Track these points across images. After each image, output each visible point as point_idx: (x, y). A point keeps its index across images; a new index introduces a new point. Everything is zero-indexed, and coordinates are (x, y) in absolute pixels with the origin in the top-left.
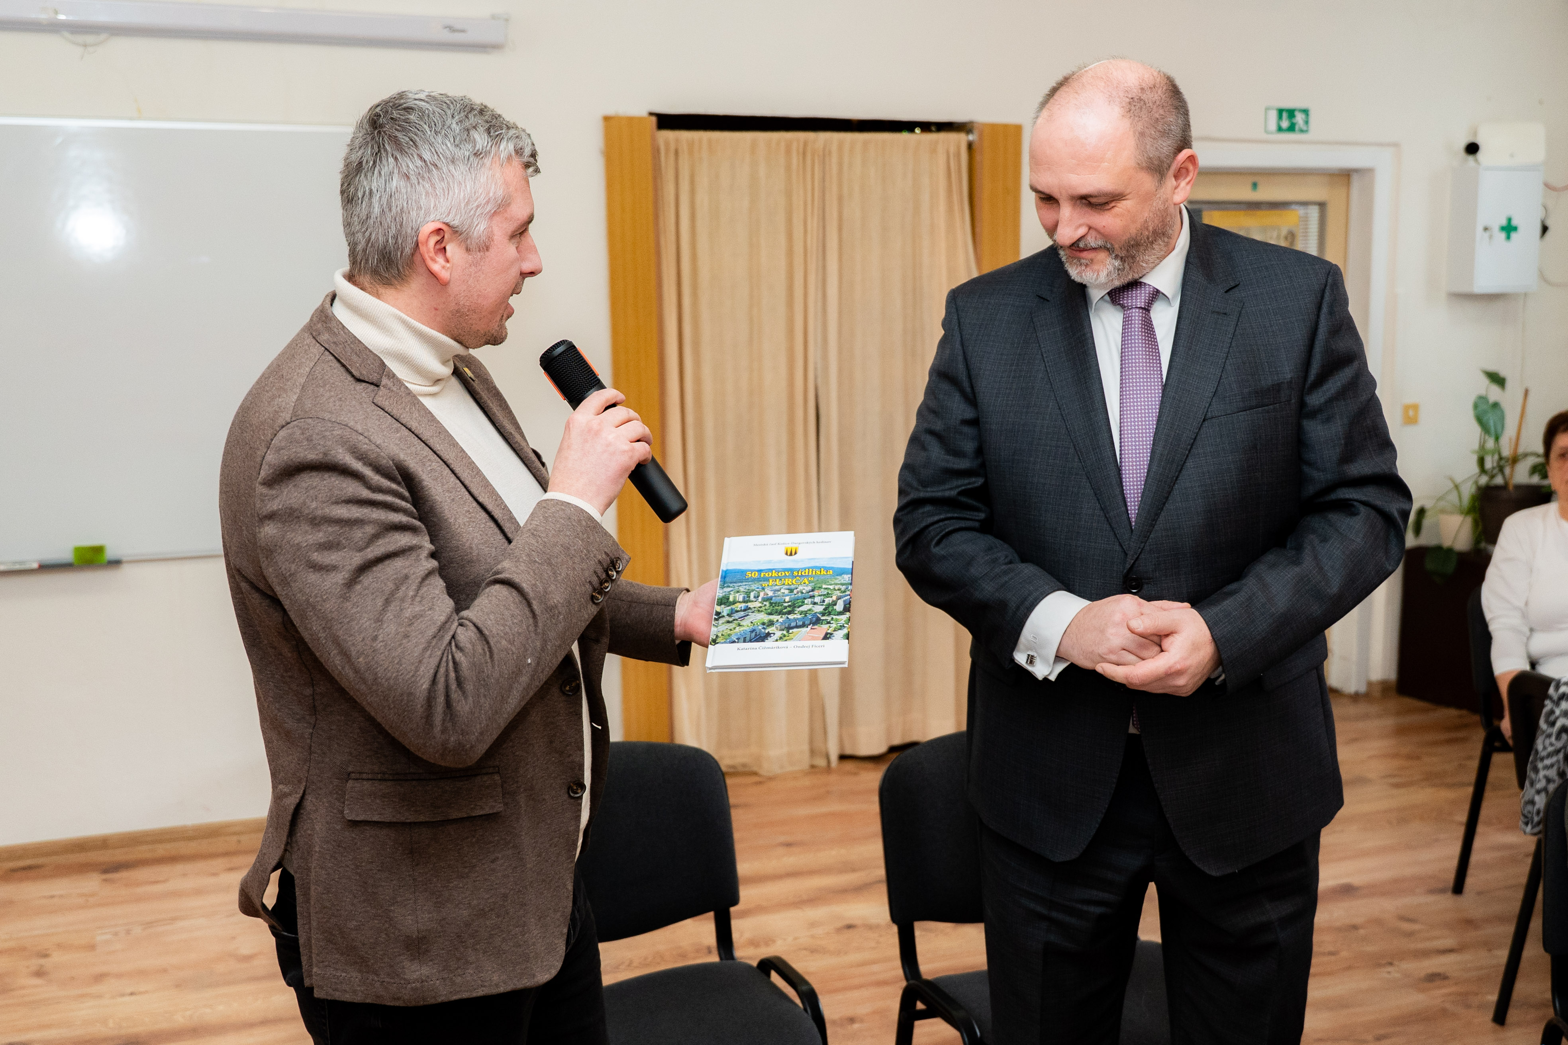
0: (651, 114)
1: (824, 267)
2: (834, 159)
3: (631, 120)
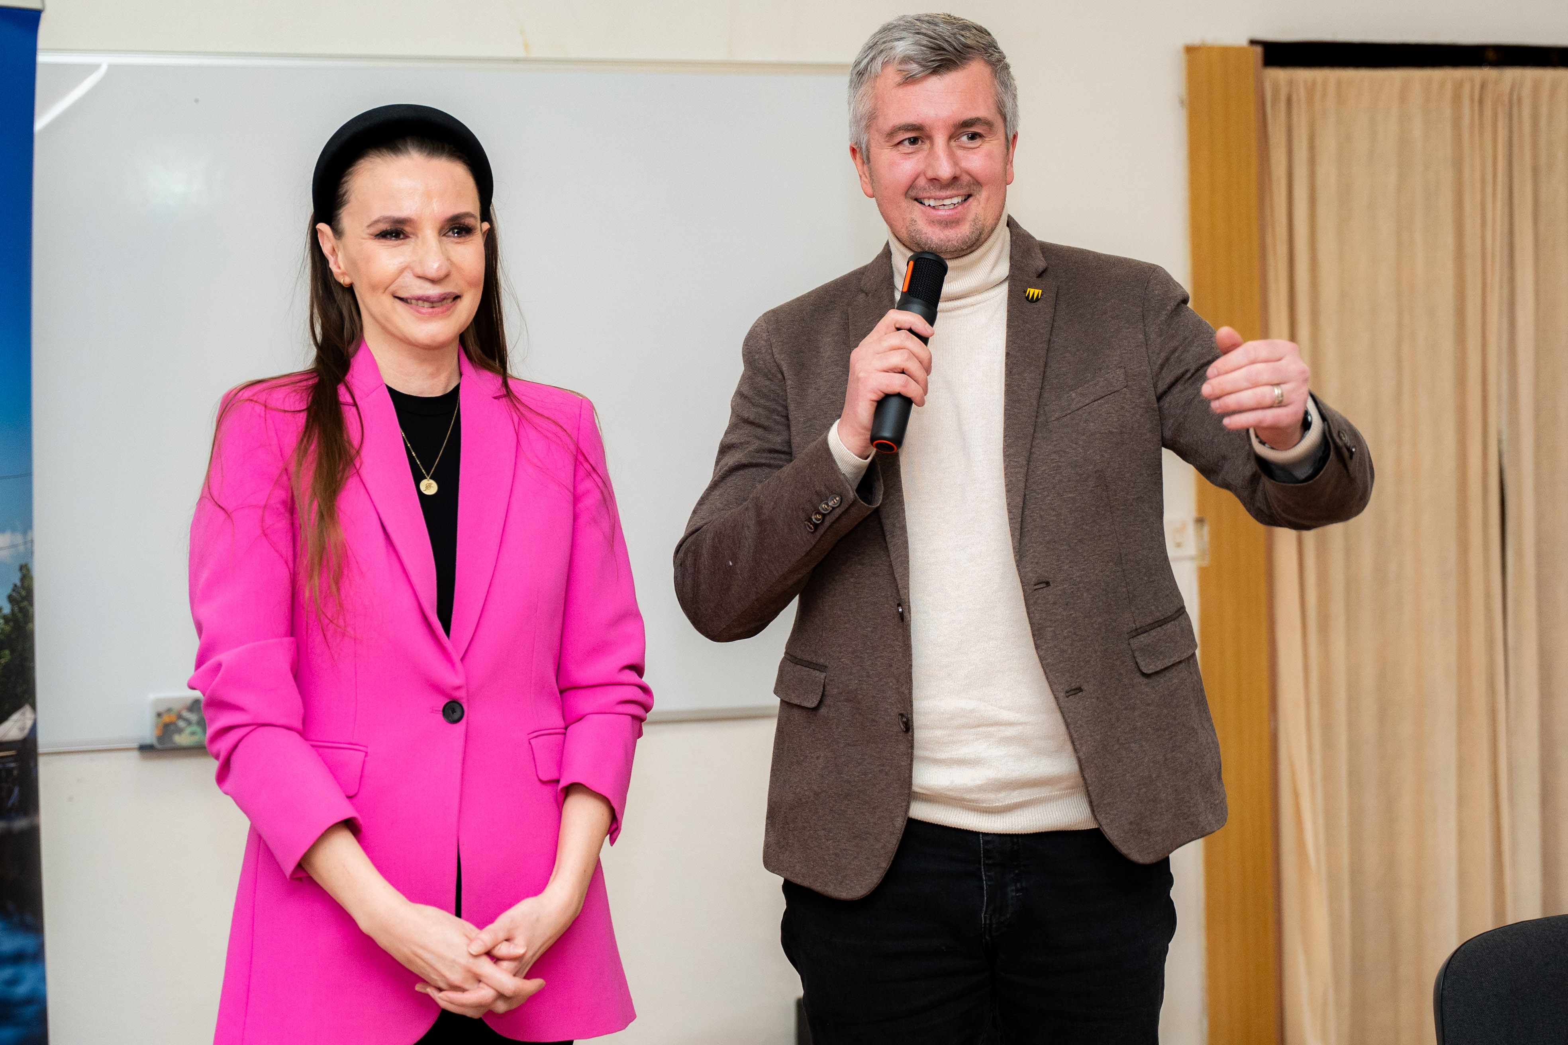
0: (1253, 42)
1: (1512, 280)
2: (1526, 112)
3: (1225, 51)
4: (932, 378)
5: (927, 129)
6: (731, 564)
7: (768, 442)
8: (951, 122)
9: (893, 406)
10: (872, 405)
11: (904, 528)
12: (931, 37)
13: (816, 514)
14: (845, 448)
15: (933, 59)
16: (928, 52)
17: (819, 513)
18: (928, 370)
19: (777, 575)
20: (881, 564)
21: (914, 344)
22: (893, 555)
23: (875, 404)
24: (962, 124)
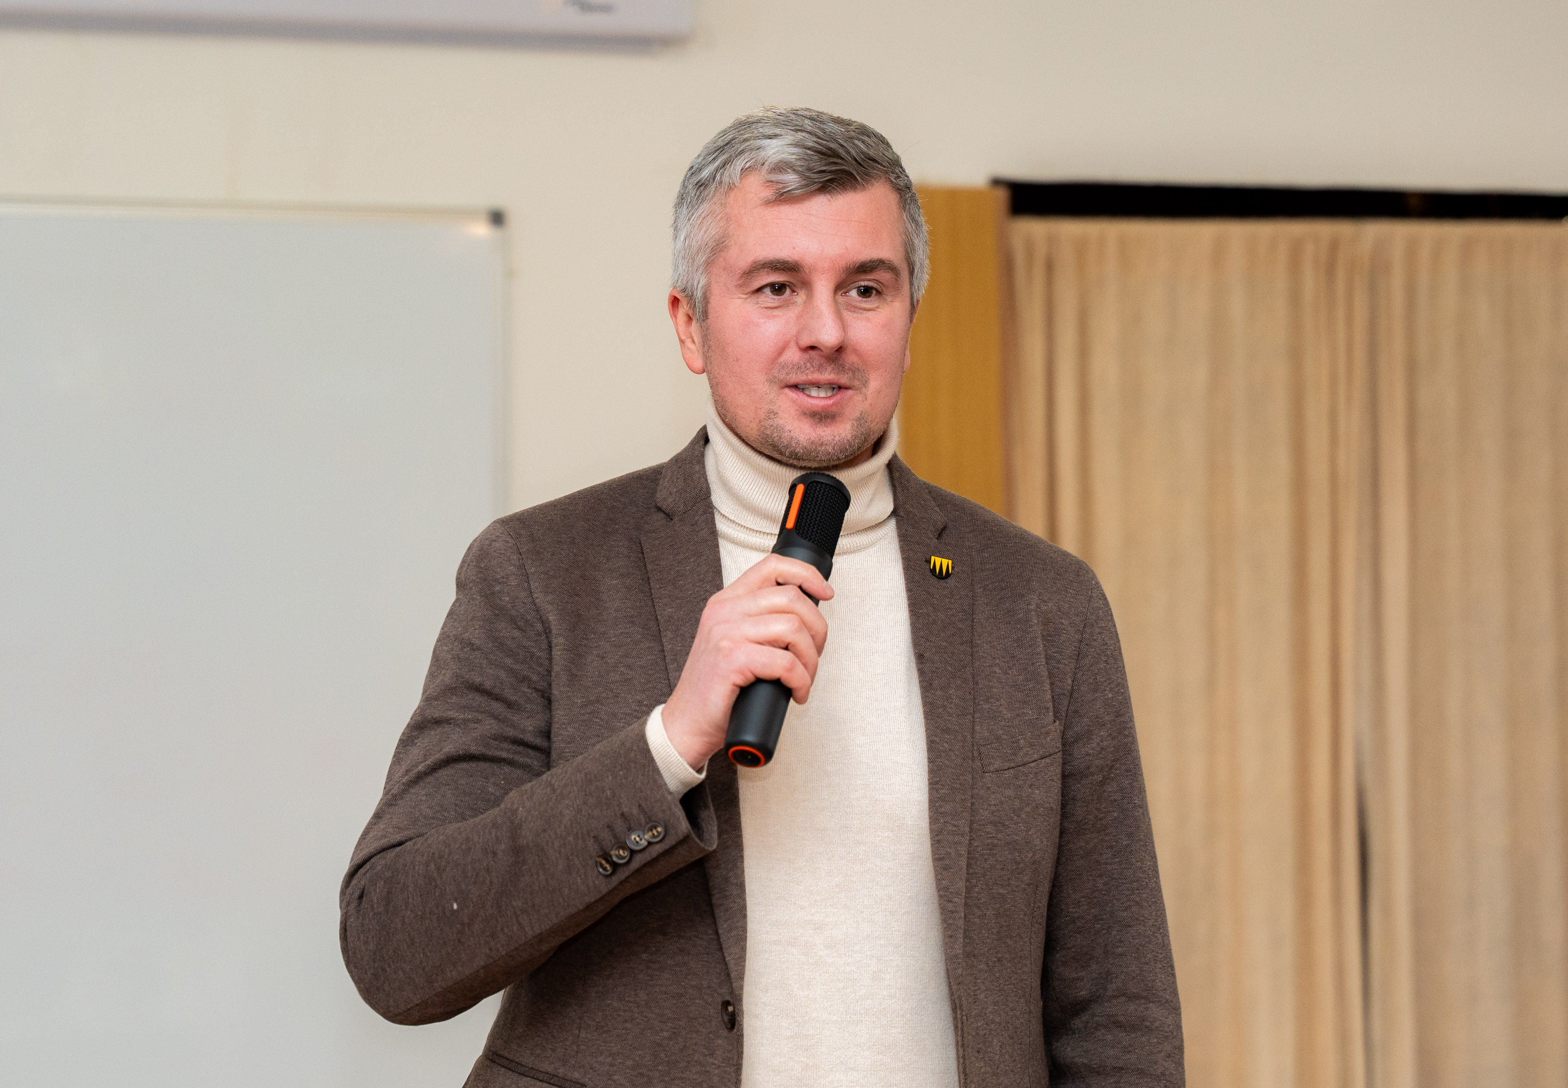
0: (996, 183)
1: (1375, 520)
2: (1398, 280)
3: (954, 195)
4: (824, 662)
5: (807, 271)
6: (455, 906)
7: (513, 726)
8: (843, 264)
9: (762, 697)
10: (733, 691)
11: (741, 886)
12: (819, 138)
13: (619, 848)
14: (675, 752)
15: (824, 168)
16: (816, 158)
17: (624, 847)
18: (820, 649)
19: (530, 933)
20: (697, 937)
21: (804, 606)
22: (723, 927)
23: (737, 691)
24: (858, 268)
